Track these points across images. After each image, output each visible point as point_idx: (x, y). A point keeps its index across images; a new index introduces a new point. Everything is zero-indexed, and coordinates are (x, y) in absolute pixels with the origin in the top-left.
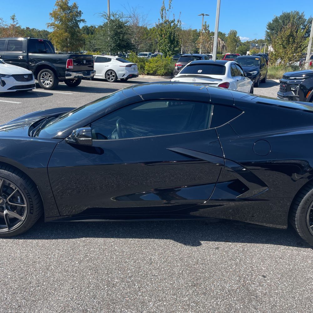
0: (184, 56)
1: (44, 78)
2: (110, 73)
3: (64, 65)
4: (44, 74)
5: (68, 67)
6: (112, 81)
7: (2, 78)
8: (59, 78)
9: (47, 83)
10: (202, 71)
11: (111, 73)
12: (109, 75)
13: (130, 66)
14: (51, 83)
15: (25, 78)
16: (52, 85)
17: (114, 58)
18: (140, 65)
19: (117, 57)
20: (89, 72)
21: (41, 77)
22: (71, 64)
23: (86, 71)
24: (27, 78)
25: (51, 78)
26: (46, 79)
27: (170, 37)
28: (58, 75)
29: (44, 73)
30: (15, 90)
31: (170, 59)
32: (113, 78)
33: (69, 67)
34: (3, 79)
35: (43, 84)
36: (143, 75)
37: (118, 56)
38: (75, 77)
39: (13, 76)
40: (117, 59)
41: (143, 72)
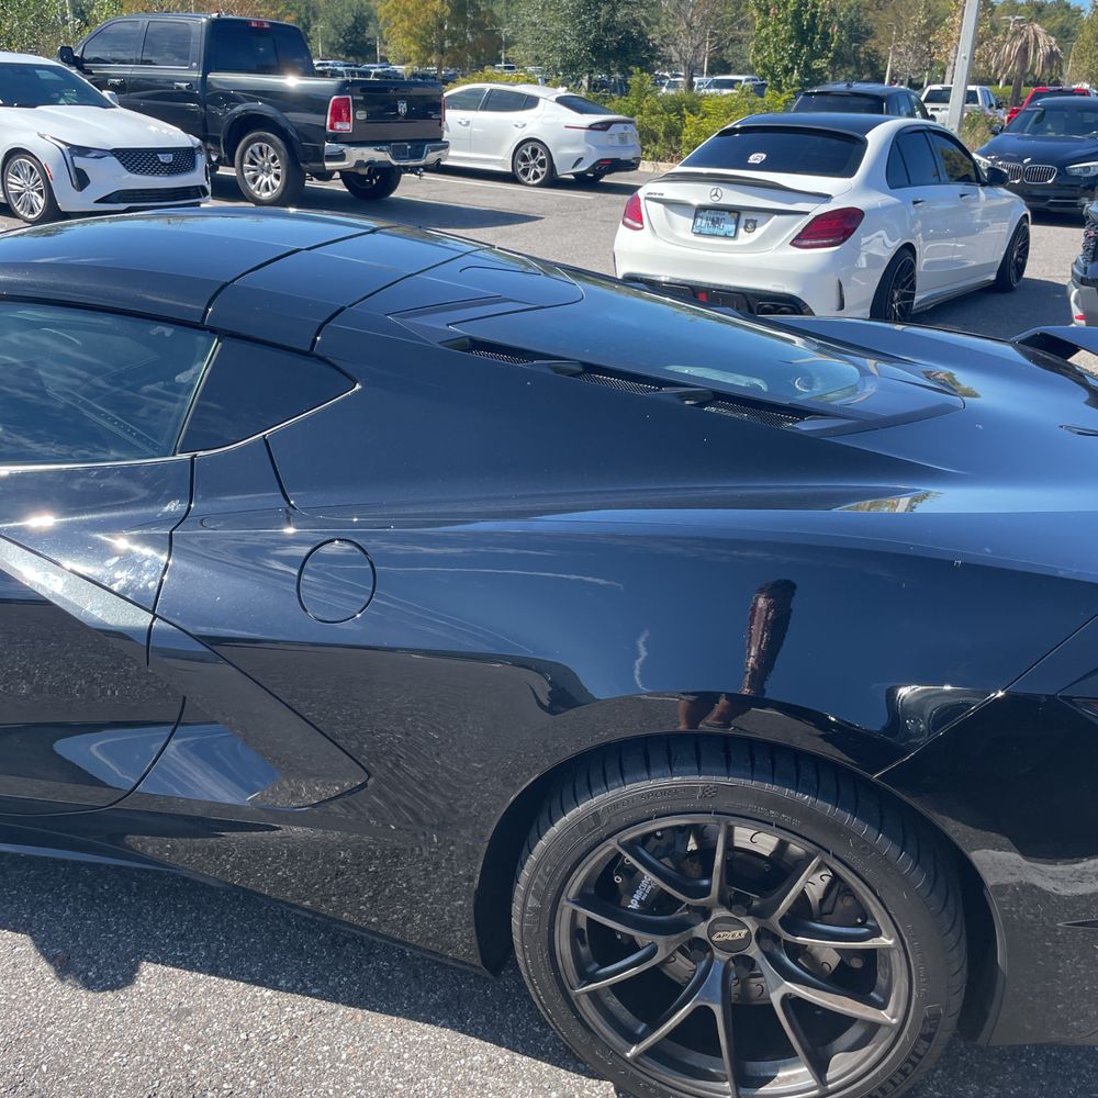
0: (818, 93)
1: (256, 164)
2: (528, 154)
3: (322, 117)
4: (257, 150)
5: (332, 127)
6: (536, 182)
7: (76, 159)
8: (302, 165)
9: (264, 182)
10: (764, 156)
11: (534, 152)
12: (524, 159)
13: (605, 126)
14: (278, 183)
15: (162, 164)
16: (281, 189)
17: (547, 95)
18: (667, 126)
19: (562, 91)
20: (418, 147)
21: (247, 159)
22: (344, 115)
23: (410, 141)
25: (278, 167)
26: (261, 166)
27: (797, 15)
28: (302, 154)
29: (255, 147)
30: (122, 207)
31: (780, 102)
32: (539, 170)
33: (338, 126)
34: (79, 162)
35: (253, 187)
36: (672, 161)
37: (565, 88)
38: (359, 164)
39: (117, 153)
40: (560, 100)
41: (675, 152)
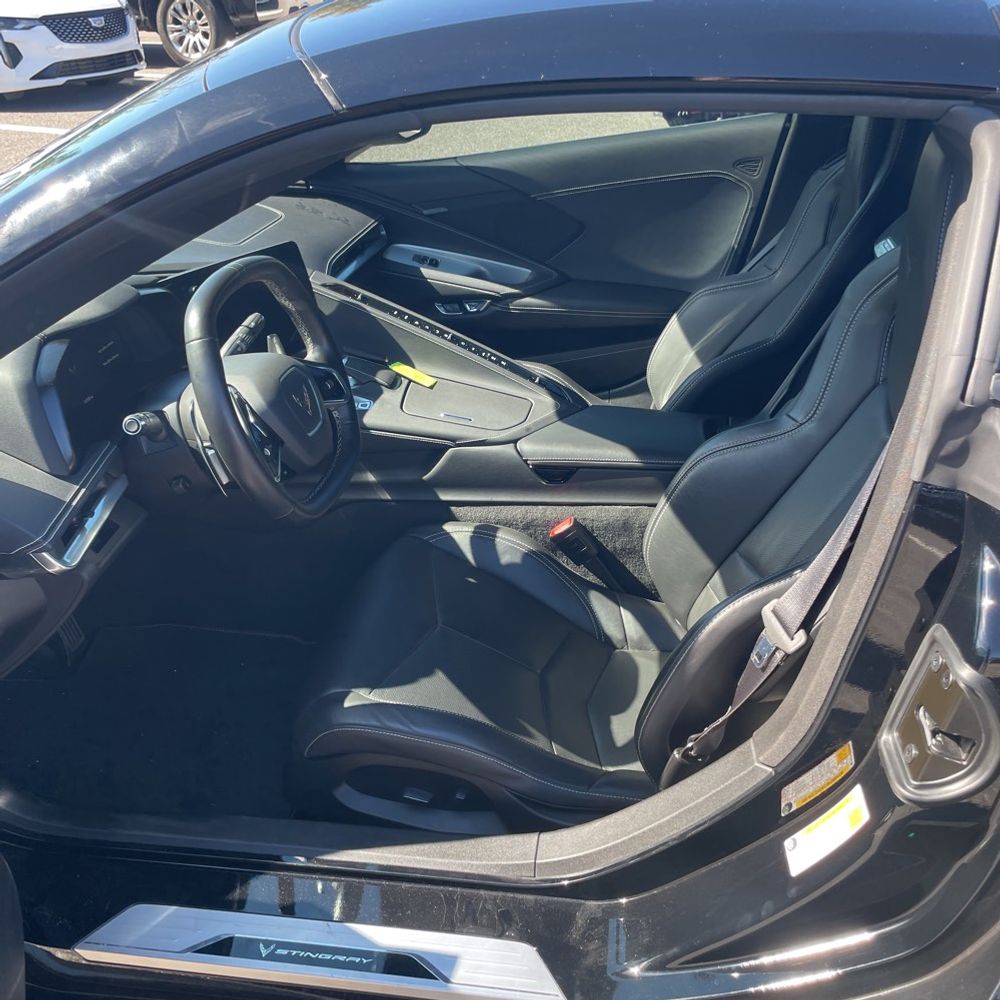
1: (180, 23)
4: (180, 8)
7: (5, 33)
8: (231, 18)
9: (192, 42)
14: (207, 42)
15: (96, 29)
21: (170, 19)
24: (102, 29)
25: (206, 24)
26: (186, 25)
30: (60, 81)
34: (9, 36)
35: (180, 49)
39: (47, 21)
